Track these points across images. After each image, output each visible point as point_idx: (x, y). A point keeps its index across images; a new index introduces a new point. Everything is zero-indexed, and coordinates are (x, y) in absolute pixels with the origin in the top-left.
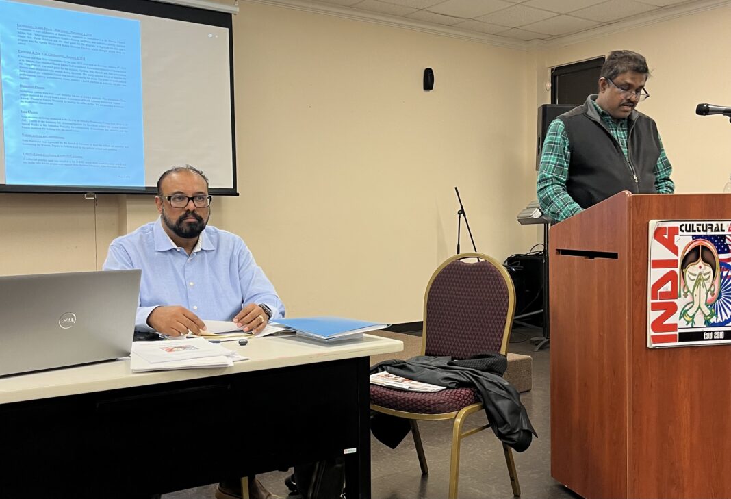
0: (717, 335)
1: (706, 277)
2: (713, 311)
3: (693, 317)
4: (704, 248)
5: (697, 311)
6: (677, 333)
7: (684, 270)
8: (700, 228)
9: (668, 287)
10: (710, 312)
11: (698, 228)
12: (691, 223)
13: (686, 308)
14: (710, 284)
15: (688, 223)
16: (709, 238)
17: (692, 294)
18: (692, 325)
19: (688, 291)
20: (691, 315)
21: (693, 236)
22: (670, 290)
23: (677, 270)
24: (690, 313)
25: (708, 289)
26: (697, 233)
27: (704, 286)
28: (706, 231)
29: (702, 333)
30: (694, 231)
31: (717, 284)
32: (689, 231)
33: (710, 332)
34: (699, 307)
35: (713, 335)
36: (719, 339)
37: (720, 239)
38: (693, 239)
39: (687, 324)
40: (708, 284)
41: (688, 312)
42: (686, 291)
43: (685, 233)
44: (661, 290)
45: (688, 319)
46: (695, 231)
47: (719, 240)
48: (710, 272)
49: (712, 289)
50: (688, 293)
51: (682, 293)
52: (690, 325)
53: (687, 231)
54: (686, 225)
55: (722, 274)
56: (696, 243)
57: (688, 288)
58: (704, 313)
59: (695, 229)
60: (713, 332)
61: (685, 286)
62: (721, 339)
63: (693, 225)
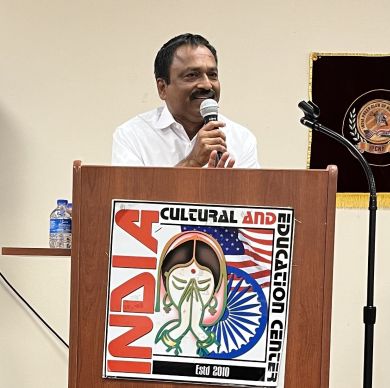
0: (218, 371)
1: (204, 285)
2: (212, 335)
3: (178, 341)
4: (201, 244)
5: (185, 333)
6: (151, 361)
7: (166, 274)
8: (196, 215)
9: (138, 295)
10: (206, 337)
11: (191, 216)
12: (180, 207)
13: (168, 328)
14: (209, 297)
15: (175, 207)
16: (209, 230)
17: (179, 308)
18: (176, 352)
19: (172, 303)
20: (175, 338)
21: (182, 226)
22: (141, 299)
23: (155, 273)
24: (175, 335)
25: (205, 303)
26: (190, 222)
27: (198, 298)
28: (205, 220)
29: (194, 365)
30: (183, 219)
31: (220, 297)
32: (177, 218)
33: (207, 365)
34: (189, 328)
35: (212, 370)
36: (221, 377)
37: (229, 233)
38: (183, 230)
39: (168, 351)
40: (206, 297)
41: (171, 334)
42: (168, 302)
43: (170, 221)
44: (127, 298)
45: (170, 343)
46: (187, 219)
47: (227, 235)
48: (209, 280)
49: (213, 304)
50: (172, 307)
51: (162, 306)
52: (172, 352)
53: (172, 218)
54: (172, 209)
55: (231, 283)
56: (188, 237)
57: (171, 299)
58: (196, 337)
59: (187, 215)
60: (212, 366)
61: (168, 295)
62: (225, 378)
63: (183, 210)
